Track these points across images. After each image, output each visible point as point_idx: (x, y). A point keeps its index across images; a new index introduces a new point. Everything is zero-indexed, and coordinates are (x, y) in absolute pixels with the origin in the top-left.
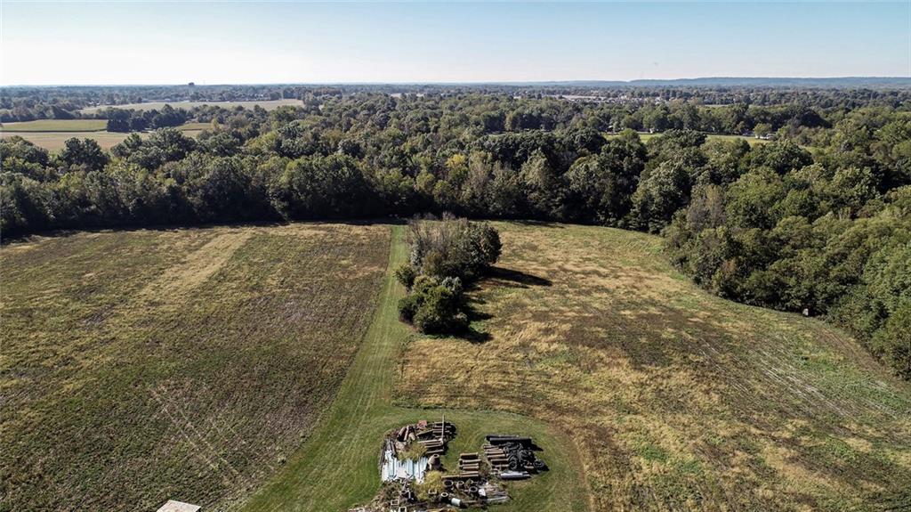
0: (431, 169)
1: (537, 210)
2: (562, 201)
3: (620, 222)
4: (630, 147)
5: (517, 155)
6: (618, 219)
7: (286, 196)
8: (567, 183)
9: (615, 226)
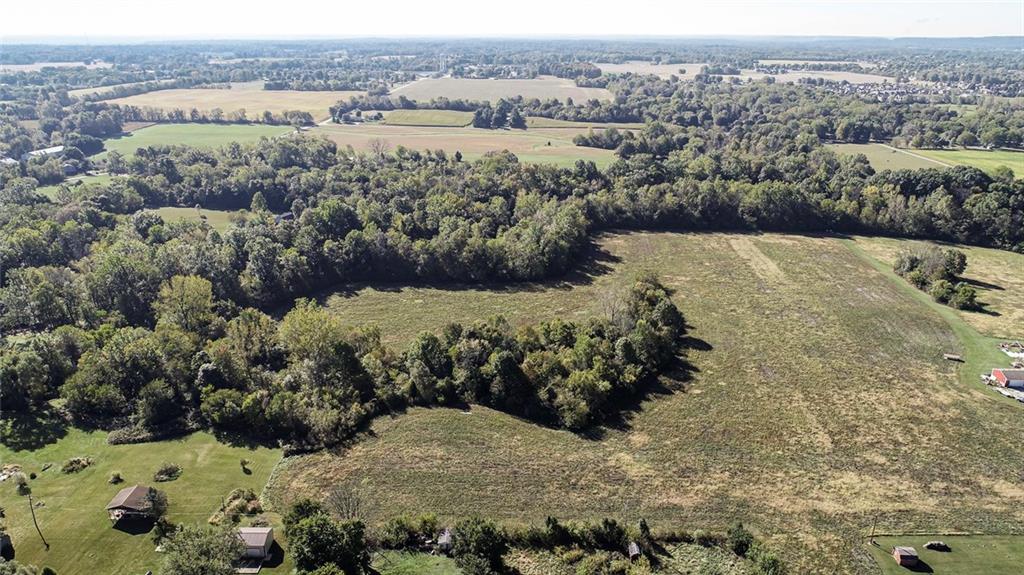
0: (850, 196)
1: (944, 233)
2: (965, 229)
3: (1015, 248)
4: (1015, 186)
5: (918, 188)
6: (1014, 245)
7: (754, 212)
8: (969, 215)
9: (1010, 250)
